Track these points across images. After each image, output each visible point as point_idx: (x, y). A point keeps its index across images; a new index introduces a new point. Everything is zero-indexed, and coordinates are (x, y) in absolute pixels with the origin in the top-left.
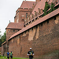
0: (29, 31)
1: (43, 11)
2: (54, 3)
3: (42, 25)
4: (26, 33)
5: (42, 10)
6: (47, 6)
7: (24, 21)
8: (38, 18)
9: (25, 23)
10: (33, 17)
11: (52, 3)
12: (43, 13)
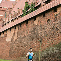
0: (7, 32)
1: (23, 11)
2: (34, 3)
3: (21, 26)
4: (4, 33)
5: (21, 9)
6: (27, 6)
7: (2, 20)
8: (17, 18)
9: (3, 23)
10: (12, 17)
11: (32, 3)
12: (23, 13)
